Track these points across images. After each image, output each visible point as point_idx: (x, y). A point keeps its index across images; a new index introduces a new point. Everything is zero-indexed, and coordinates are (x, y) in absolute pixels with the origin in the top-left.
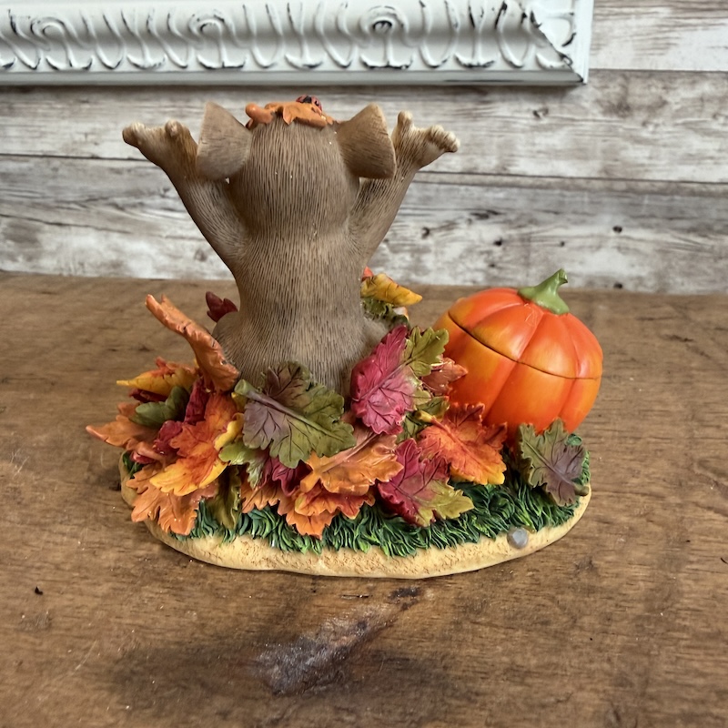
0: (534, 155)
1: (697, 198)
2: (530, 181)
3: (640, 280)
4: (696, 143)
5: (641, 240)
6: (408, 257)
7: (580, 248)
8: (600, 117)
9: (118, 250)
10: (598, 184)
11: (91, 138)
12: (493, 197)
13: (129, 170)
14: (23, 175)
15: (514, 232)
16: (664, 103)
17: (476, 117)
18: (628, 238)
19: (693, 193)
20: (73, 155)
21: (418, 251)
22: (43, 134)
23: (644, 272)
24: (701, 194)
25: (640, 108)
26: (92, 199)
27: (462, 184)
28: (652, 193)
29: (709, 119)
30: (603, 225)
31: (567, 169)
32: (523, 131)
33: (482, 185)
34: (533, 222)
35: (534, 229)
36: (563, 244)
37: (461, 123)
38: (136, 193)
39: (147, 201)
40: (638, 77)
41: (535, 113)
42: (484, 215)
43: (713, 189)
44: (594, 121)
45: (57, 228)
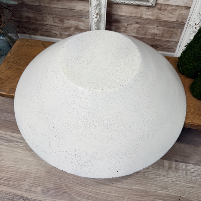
0: (146, 15)
1: (169, 23)
2: (145, 19)
3: (159, 34)
4: (170, 15)
5: (160, 28)
6: (125, 28)
7: (151, 29)
8: (157, 10)
9: (78, 24)
10: (155, 20)
11: (74, 6)
12: (139, 21)
13: (80, 12)
14: (61, 11)
15: (141, 26)
16: (167, 9)
17: (138, 9)
18: (159, 28)
19: (169, 22)
20: (70, 9)
21: (126, 28)
22: (65, 5)
24: (170, 23)
25: (163, 9)
26: (73, 16)
27: (134, 18)
28: (163, 22)
29: (173, 12)
30: (155, 26)
31: (151, 17)
32: (145, 11)
33: (137, 19)
34: (145, 24)
35: (144, 26)
36: (149, 28)
37: (135, 9)
38: (81, 16)
39: (83, 17)
40: (163, 5)
41: (147, 9)
42: (137, 23)
43: (172, 22)
44: (156, 11)
45: (67, 20)
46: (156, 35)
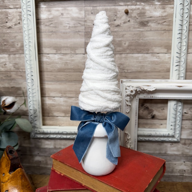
0: (171, 151)
2: (170, 155)
5: (188, 164)
7: (178, 165)
8: (181, 145)
10: (181, 155)
16: (191, 143)
17: (161, 145)
23: (189, 169)
25: (187, 144)
28: (190, 156)
30: (182, 162)
31: (176, 153)
32: (169, 147)
33: (162, 155)
35: (170, 162)
36: (175, 164)
37: (158, 146)
40: (187, 140)
41: (171, 145)
46: (184, 172)
